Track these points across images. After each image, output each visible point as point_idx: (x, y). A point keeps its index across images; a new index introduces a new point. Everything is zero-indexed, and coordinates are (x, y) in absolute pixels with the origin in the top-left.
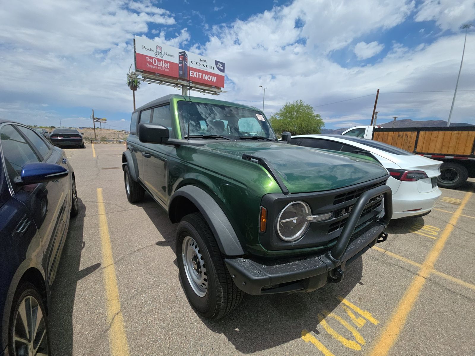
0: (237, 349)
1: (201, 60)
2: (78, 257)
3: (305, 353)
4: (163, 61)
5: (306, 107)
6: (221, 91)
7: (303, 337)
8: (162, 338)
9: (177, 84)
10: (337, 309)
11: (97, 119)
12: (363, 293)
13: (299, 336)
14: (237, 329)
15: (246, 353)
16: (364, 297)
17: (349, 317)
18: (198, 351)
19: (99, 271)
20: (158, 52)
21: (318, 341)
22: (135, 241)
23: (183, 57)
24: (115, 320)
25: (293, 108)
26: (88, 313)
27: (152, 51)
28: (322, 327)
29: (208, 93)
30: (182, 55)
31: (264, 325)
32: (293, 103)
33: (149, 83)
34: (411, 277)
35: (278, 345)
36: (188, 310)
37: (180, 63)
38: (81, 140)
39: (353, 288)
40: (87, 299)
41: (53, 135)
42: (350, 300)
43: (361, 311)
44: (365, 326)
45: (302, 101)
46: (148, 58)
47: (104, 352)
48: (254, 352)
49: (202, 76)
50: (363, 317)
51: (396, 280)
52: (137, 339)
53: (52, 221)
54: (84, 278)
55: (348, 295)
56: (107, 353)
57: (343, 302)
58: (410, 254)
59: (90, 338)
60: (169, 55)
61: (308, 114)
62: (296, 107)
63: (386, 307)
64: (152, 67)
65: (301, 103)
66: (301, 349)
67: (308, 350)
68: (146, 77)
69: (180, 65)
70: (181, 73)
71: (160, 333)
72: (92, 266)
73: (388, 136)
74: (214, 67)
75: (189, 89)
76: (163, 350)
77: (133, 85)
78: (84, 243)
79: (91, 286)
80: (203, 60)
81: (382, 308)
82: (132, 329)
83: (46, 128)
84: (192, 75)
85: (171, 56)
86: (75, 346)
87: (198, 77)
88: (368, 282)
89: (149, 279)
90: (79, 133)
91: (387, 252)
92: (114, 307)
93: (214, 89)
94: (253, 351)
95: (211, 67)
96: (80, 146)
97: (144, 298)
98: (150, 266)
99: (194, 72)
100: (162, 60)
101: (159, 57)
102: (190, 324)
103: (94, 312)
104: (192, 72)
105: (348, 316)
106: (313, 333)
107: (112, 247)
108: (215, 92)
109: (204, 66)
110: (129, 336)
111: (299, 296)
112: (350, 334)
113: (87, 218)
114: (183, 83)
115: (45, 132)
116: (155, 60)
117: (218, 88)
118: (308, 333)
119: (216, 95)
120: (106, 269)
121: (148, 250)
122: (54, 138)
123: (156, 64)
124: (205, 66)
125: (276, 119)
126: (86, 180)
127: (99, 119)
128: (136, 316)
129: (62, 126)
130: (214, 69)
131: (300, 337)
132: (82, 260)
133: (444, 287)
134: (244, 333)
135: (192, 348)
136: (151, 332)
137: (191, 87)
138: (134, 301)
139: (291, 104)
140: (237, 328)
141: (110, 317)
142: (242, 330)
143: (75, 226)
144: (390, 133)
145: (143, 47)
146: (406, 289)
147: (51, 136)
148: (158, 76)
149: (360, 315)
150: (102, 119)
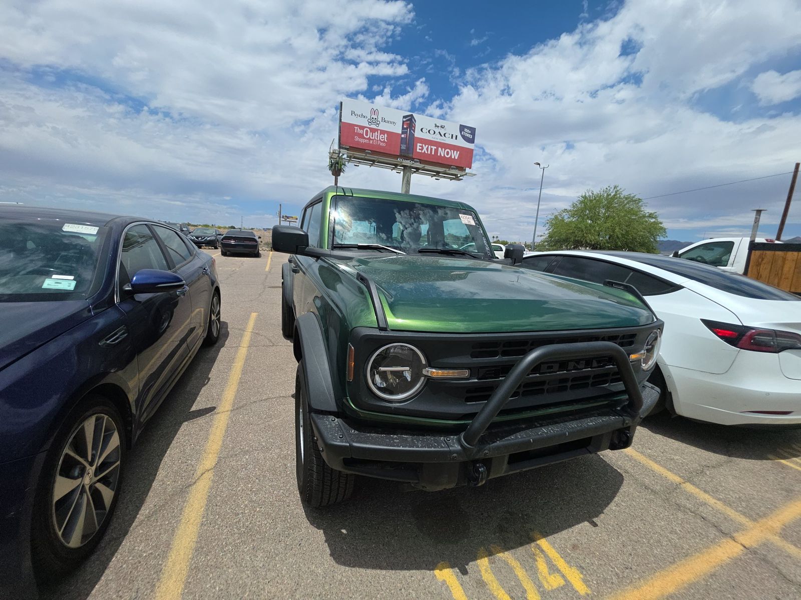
0: (331, 555)
1: (436, 126)
2: (196, 395)
3: (428, 593)
4: (379, 131)
5: (626, 199)
6: (466, 174)
7: (438, 571)
8: (245, 513)
9: (396, 165)
10: (521, 550)
11: (286, 216)
12: (588, 539)
13: (431, 567)
14: (344, 531)
15: (341, 565)
16: (585, 546)
17: (536, 567)
18: (280, 542)
19: (211, 416)
20: (373, 118)
21: (459, 585)
22: (267, 387)
23: (409, 122)
24: (202, 477)
25: (598, 201)
26: (179, 461)
27: (364, 117)
28: (477, 567)
29: (444, 177)
30: (407, 121)
31: (386, 538)
32: (599, 193)
33: (355, 165)
34: (714, 539)
35: (392, 569)
36: (291, 488)
37: (403, 133)
38: (256, 247)
39: (570, 526)
40: (185, 445)
41: (226, 238)
42: (553, 544)
43: (566, 565)
44: (558, 590)
45: (618, 189)
46: (357, 129)
47: (177, 508)
48: (352, 567)
49: (436, 151)
50: (563, 576)
51: (674, 537)
52: (217, 505)
53: (170, 341)
54: (191, 421)
55: (556, 535)
56: (179, 512)
57: (538, 542)
58: (740, 498)
59: (169, 489)
60: (388, 122)
61: (630, 211)
62: (607, 199)
63: (621, 574)
64: (362, 141)
65: (616, 192)
66: (424, 586)
67: (434, 591)
68: (352, 157)
69: (403, 136)
70: (404, 147)
71: (246, 506)
72: (206, 409)
73: (784, 259)
74: (456, 136)
75: (415, 172)
76: (240, 527)
77: (336, 168)
78: (209, 379)
79: (195, 431)
80: (440, 126)
81: (610, 573)
82: (216, 493)
83: (220, 228)
84: (420, 149)
85: (391, 123)
86: (151, 494)
87: (429, 153)
88: (608, 524)
89: (263, 438)
90: (255, 236)
91: (688, 484)
92: (209, 461)
93: (454, 170)
94: (352, 565)
95: (452, 135)
96: (255, 254)
97: (247, 460)
98: (271, 423)
99: (424, 145)
100: (377, 130)
101: (373, 126)
102: (286, 506)
103: (186, 462)
104: (421, 145)
105: (534, 566)
106: (458, 571)
107: (237, 390)
108: (456, 175)
109: (441, 135)
110: (210, 499)
111: (464, 513)
112: (523, 592)
113: (225, 349)
114: (405, 163)
115: (218, 233)
116: (367, 131)
117: (462, 169)
118: (448, 568)
119: (457, 180)
120: (219, 415)
121: (278, 403)
122: (225, 241)
123: (368, 137)
124: (443, 135)
125: (563, 220)
126: (243, 300)
127: (288, 217)
128: (228, 479)
129: (244, 226)
130: (456, 139)
131: (433, 569)
132: (198, 399)
133: (777, 570)
134: (352, 539)
135: (275, 535)
136: (236, 502)
137: (417, 169)
138: (233, 460)
139: (595, 193)
140: (344, 529)
141: (199, 472)
142: (350, 534)
143: (207, 357)
144: (790, 253)
145: (353, 113)
146: (686, 556)
147: (222, 240)
148: (369, 153)
149: (560, 571)
150: (292, 217)
